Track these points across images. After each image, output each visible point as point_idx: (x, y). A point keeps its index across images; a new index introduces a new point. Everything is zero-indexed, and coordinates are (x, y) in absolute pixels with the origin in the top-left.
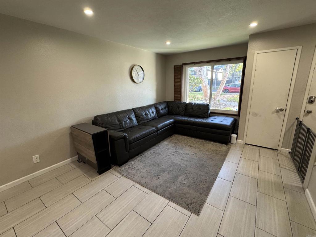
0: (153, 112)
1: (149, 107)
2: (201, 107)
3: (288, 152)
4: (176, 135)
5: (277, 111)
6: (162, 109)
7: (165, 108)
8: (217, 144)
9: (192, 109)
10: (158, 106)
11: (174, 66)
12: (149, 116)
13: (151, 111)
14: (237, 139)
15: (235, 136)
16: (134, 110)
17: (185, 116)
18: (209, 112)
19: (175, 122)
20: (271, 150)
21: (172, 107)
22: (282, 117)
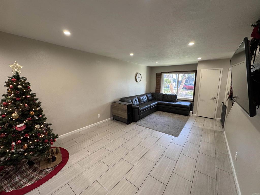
0: (146, 98)
1: (143, 95)
2: (172, 96)
3: (219, 120)
4: (159, 111)
5: (213, 99)
6: (150, 97)
7: (151, 97)
8: (182, 115)
9: (167, 97)
10: (148, 95)
11: (157, 73)
12: (144, 100)
13: (145, 98)
14: (193, 113)
15: (192, 111)
16: (137, 96)
17: (163, 101)
18: (177, 99)
19: (158, 104)
20: (211, 119)
21: (155, 96)
22: (216, 102)
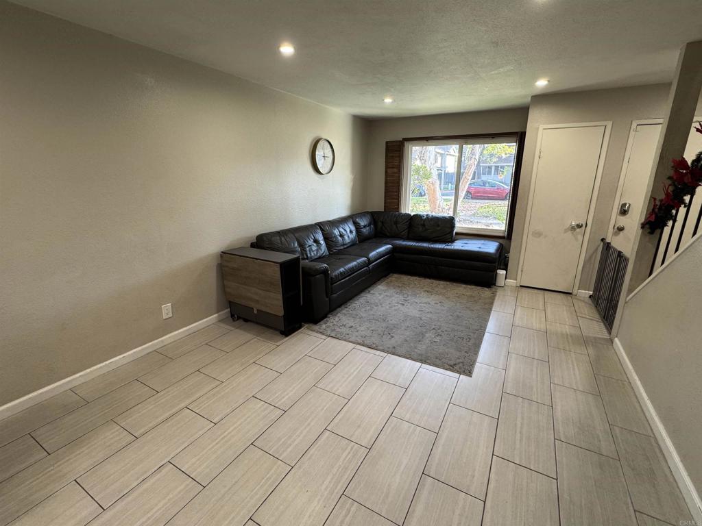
0: (351, 232)
1: (343, 221)
2: (440, 223)
3: (587, 296)
4: (396, 275)
5: (573, 228)
6: (365, 226)
7: (369, 225)
8: (473, 287)
9: (424, 225)
10: (358, 220)
11: (387, 142)
12: (346, 237)
13: (348, 230)
14: (506, 279)
15: (504, 272)
16: (320, 225)
17: (409, 239)
18: (455, 232)
19: (395, 250)
20: (562, 294)
21: (383, 223)
22: (580, 237)
